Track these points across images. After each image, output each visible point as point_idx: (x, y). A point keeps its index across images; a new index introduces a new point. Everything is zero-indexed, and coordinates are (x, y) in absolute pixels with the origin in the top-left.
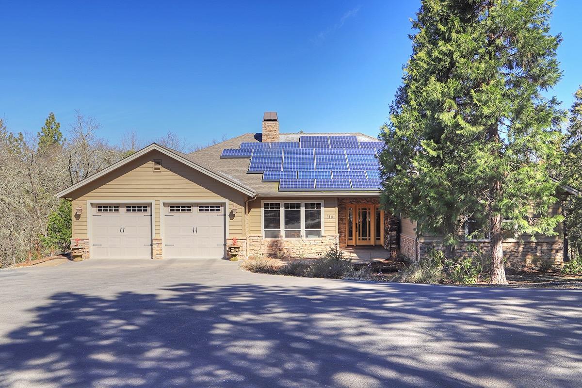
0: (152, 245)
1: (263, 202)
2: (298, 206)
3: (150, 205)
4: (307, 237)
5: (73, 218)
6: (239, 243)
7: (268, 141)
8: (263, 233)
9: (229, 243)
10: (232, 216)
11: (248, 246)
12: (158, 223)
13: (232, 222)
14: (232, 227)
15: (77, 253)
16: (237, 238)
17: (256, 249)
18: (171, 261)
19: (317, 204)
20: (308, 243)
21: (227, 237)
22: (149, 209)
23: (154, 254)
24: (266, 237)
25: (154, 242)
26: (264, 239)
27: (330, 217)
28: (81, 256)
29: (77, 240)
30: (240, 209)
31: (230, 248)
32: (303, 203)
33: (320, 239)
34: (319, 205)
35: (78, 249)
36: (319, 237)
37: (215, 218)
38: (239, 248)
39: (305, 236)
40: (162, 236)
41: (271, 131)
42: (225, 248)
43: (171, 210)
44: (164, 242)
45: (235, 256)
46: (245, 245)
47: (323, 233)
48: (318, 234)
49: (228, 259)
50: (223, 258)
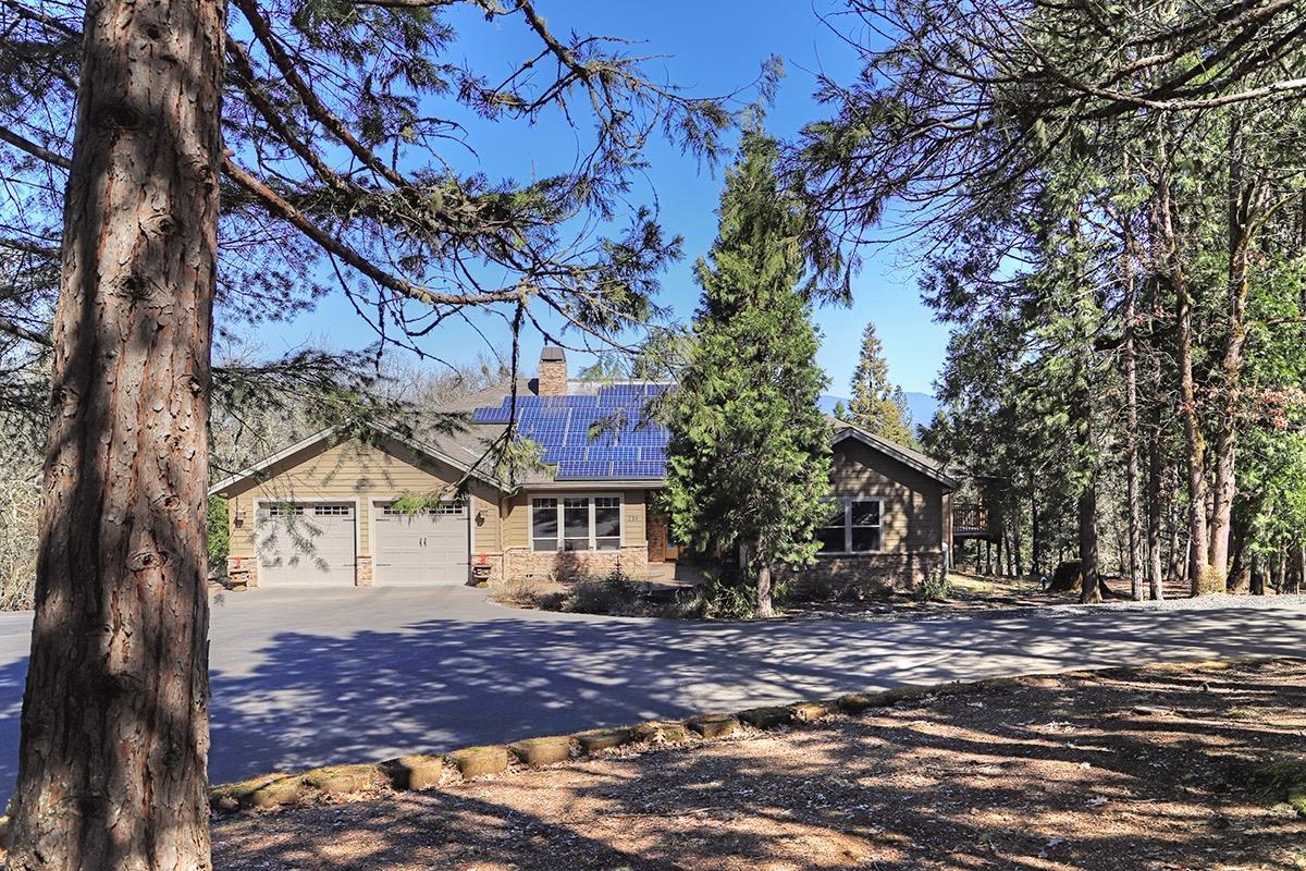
0: (356, 565)
1: (530, 497)
2: (586, 503)
3: (353, 504)
4: (598, 548)
5: (232, 526)
6: (489, 562)
7: (549, 394)
8: (531, 545)
9: (475, 561)
10: (480, 521)
11: (507, 565)
12: (364, 532)
13: (481, 530)
14: (480, 538)
15: (240, 578)
16: (488, 553)
17: (520, 567)
18: (386, 590)
19: (615, 499)
20: (600, 559)
21: (472, 553)
22: (351, 510)
23: (358, 580)
24: (535, 550)
25: (359, 560)
26: (533, 553)
27: (635, 519)
28: (244, 584)
29: (238, 559)
30: (492, 510)
31: (476, 569)
32: (592, 497)
33: (619, 551)
34: (617, 502)
35: (240, 573)
36: (618, 548)
37: (452, 524)
38: (489, 568)
39: (595, 548)
40: (371, 552)
41: (552, 378)
42: (470, 568)
43: (385, 512)
44: (374, 561)
45: (485, 580)
46: (499, 563)
47: (622, 544)
48: (616, 544)
49: (474, 585)
50: (467, 584)
